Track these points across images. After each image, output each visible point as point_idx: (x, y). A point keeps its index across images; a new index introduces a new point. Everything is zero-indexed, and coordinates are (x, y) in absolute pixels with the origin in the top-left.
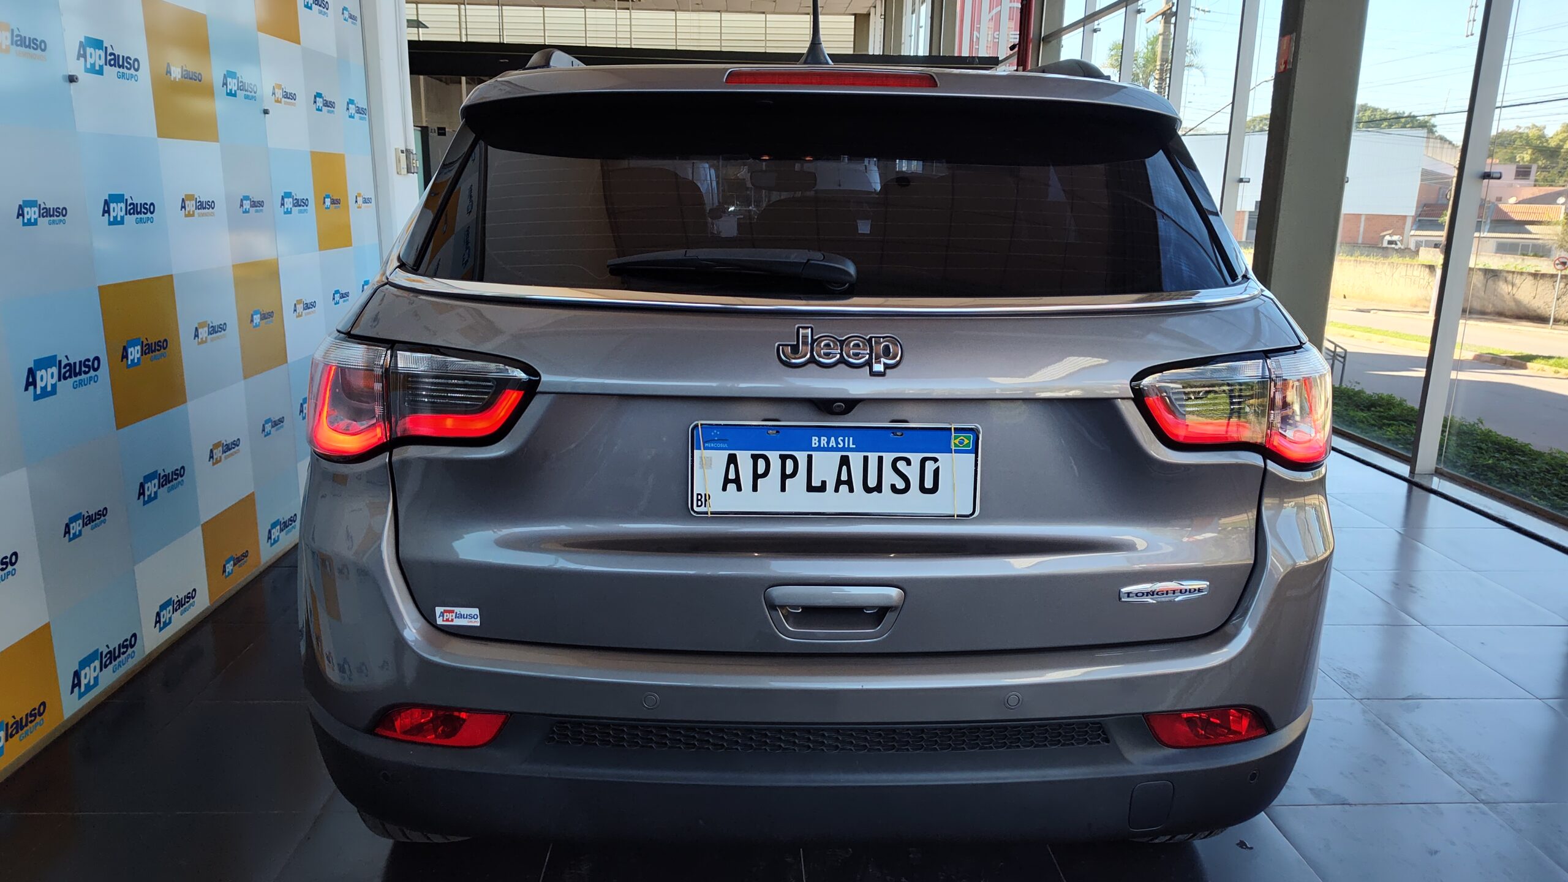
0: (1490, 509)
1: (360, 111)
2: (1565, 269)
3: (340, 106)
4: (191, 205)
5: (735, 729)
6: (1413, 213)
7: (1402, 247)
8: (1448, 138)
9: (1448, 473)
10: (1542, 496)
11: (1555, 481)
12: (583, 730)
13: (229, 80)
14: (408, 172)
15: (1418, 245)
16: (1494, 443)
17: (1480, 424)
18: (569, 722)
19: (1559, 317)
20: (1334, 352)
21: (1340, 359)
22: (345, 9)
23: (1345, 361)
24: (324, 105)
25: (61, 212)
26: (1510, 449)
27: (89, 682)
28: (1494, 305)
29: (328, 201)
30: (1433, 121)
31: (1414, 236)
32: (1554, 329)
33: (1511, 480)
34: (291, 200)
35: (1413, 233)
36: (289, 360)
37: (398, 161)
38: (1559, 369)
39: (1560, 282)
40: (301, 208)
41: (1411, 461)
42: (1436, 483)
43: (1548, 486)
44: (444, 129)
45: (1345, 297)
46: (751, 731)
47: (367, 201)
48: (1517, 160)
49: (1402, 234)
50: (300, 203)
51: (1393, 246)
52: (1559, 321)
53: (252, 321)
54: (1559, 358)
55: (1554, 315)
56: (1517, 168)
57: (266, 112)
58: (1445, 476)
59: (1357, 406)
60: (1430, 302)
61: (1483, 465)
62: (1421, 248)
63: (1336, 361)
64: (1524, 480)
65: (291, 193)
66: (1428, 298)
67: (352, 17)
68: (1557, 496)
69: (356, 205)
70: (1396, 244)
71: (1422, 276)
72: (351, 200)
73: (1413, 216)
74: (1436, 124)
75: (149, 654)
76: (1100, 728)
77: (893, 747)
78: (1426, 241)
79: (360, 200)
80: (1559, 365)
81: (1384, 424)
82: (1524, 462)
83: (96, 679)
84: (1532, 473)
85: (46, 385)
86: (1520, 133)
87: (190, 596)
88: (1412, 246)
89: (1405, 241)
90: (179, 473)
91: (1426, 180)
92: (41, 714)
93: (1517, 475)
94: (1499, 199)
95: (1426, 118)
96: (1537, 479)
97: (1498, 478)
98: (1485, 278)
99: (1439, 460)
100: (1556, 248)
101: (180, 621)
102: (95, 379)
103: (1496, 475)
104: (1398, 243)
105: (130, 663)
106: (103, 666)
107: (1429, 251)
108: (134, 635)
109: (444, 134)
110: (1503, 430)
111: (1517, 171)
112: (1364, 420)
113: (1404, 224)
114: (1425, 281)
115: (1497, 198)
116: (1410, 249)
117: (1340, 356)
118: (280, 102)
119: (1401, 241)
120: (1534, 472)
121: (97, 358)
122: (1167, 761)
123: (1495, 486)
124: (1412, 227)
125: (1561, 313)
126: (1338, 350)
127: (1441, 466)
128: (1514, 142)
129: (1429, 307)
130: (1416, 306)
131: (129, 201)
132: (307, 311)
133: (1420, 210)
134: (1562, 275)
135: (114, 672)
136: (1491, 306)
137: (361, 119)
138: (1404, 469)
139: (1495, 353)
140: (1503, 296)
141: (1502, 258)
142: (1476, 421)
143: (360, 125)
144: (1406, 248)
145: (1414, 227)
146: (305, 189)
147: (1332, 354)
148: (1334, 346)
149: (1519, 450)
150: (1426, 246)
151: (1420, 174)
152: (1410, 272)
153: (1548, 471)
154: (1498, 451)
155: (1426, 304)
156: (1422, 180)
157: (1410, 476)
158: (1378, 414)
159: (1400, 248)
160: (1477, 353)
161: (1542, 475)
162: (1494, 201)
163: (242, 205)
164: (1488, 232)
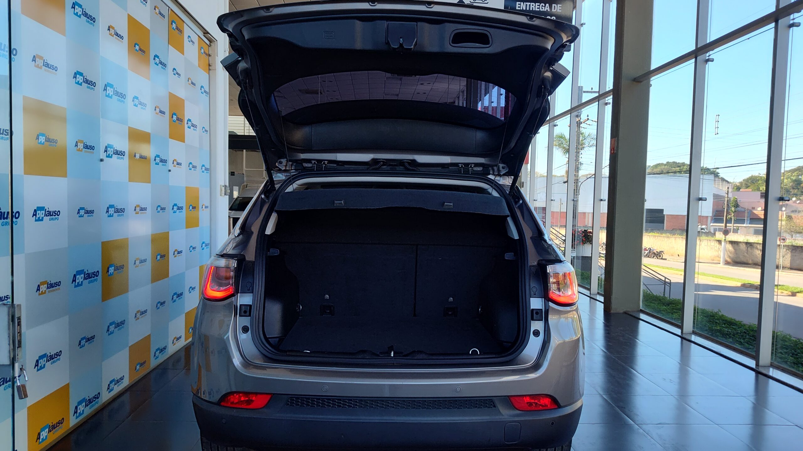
0: (714, 348)
1: (206, 169)
2: (785, 242)
3: (199, 168)
4: (138, 209)
5: (356, 399)
6: (711, 215)
7: (707, 231)
8: (726, 179)
9: (698, 333)
10: (741, 343)
11: (747, 337)
12: (300, 401)
13: (157, 158)
14: (225, 195)
15: (715, 230)
16: (723, 320)
17: (720, 312)
18: (295, 397)
19: (785, 266)
20: (665, 281)
21: (668, 284)
22: (204, 128)
23: (670, 285)
24: (192, 167)
25: (92, 212)
26: (730, 323)
27: (80, 412)
28: (752, 260)
29: (191, 207)
30: (717, 171)
31: (713, 226)
32: (783, 272)
33: (727, 336)
34: (176, 207)
35: (712, 224)
36: (170, 275)
37: (221, 190)
38: (783, 291)
39: (783, 249)
40: (180, 210)
41: (681, 327)
42: (694, 338)
43: (744, 339)
44: (234, 172)
45: (679, 256)
46: (362, 400)
47: (206, 207)
48: (761, 189)
49: (707, 225)
50: (180, 208)
51: (703, 231)
52: (785, 268)
53: (157, 258)
54: (783, 285)
55: (782, 265)
56: (761, 193)
57: (170, 171)
58: (697, 334)
59: (664, 304)
60: (720, 258)
61: (716, 330)
62: (716, 232)
63: (666, 286)
64: (733, 336)
65: (176, 204)
66: (719, 256)
67: (206, 131)
68: (747, 343)
69: (202, 209)
70: (704, 230)
71: (715, 246)
72: (200, 207)
73: (711, 216)
74: (719, 172)
75: (104, 403)
76: (492, 401)
77: (414, 408)
78: (719, 228)
79: (204, 207)
80: (783, 289)
81: (675, 312)
82: (735, 329)
83: (83, 411)
84: (737, 333)
85: (79, 282)
86: (761, 177)
87: (122, 379)
88: (712, 231)
89: (708, 229)
90: (123, 323)
91: (716, 199)
92: (62, 423)
93: (730, 334)
94: (754, 208)
95: (714, 170)
96: (739, 336)
97: (722, 335)
98: (746, 246)
99: (694, 327)
100: (783, 232)
101: (117, 389)
102: (96, 280)
103: (721, 334)
104: (705, 229)
105: (96, 406)
106: (86, 405)
107: (720, 233)
108: (99, 393)
109: (234, 175)
110: (730, 315)
111: (761, 195)
112: (665, 310)
113: (707, 220)
114: (717, 248)
115: (752, 208)
116: (711, 232)
117: (668, 283)
118: (175, 167)
119: (707, 228)
120: (739, 333)
121: (98, 271)
122: (518, 415)
123: (720, 339)
124: (711, 222)
125: (786, 264)
126: (667, 280)
127: (695, 330)
128: (758, 181)
129: (720, 261)
130: (713, 260)
131: (116, 208)
132: (179, 254)
133: (714, 213)
134: (783, 245)
135: (90, 409)
136: (751, 260)
137: (207, 172)
138: (678, 331)
139: (751, 283)
140: (756, 255)
141: (757, 237)
142: (718, 311)
143: (206, 175)
144: (709, 232)
145: (712, 222)
146: (182, 203)
147: (664, 282)
148: (664, 278)
149: (734, 323)
150: (719, 231)
151: (712, 196)
152: (709, 243)
153: (745, 333)
154: (725, 324)
155: (719, 259)
156: (714, 199)
157: (681, 335)
158: (672, 307)
159: (706, 232)
160: (743, 283)
161: (742, 334)
162: (751, 209)
163: (157, 209)
164: (749, 224)
